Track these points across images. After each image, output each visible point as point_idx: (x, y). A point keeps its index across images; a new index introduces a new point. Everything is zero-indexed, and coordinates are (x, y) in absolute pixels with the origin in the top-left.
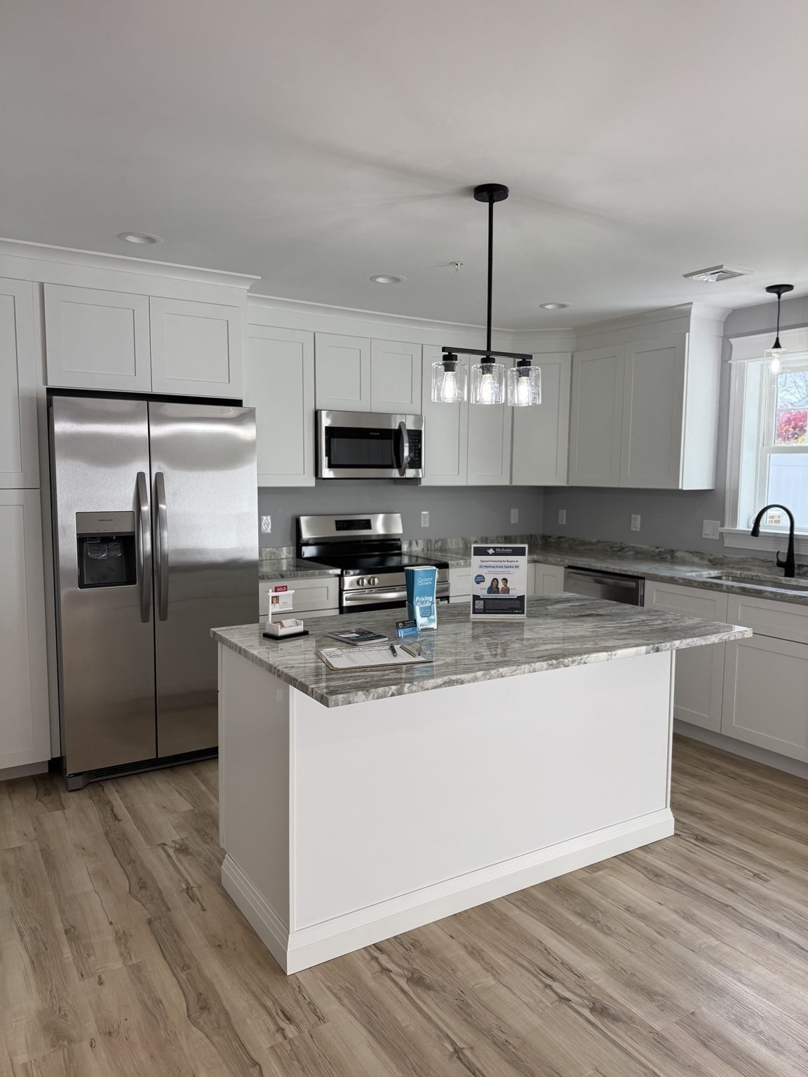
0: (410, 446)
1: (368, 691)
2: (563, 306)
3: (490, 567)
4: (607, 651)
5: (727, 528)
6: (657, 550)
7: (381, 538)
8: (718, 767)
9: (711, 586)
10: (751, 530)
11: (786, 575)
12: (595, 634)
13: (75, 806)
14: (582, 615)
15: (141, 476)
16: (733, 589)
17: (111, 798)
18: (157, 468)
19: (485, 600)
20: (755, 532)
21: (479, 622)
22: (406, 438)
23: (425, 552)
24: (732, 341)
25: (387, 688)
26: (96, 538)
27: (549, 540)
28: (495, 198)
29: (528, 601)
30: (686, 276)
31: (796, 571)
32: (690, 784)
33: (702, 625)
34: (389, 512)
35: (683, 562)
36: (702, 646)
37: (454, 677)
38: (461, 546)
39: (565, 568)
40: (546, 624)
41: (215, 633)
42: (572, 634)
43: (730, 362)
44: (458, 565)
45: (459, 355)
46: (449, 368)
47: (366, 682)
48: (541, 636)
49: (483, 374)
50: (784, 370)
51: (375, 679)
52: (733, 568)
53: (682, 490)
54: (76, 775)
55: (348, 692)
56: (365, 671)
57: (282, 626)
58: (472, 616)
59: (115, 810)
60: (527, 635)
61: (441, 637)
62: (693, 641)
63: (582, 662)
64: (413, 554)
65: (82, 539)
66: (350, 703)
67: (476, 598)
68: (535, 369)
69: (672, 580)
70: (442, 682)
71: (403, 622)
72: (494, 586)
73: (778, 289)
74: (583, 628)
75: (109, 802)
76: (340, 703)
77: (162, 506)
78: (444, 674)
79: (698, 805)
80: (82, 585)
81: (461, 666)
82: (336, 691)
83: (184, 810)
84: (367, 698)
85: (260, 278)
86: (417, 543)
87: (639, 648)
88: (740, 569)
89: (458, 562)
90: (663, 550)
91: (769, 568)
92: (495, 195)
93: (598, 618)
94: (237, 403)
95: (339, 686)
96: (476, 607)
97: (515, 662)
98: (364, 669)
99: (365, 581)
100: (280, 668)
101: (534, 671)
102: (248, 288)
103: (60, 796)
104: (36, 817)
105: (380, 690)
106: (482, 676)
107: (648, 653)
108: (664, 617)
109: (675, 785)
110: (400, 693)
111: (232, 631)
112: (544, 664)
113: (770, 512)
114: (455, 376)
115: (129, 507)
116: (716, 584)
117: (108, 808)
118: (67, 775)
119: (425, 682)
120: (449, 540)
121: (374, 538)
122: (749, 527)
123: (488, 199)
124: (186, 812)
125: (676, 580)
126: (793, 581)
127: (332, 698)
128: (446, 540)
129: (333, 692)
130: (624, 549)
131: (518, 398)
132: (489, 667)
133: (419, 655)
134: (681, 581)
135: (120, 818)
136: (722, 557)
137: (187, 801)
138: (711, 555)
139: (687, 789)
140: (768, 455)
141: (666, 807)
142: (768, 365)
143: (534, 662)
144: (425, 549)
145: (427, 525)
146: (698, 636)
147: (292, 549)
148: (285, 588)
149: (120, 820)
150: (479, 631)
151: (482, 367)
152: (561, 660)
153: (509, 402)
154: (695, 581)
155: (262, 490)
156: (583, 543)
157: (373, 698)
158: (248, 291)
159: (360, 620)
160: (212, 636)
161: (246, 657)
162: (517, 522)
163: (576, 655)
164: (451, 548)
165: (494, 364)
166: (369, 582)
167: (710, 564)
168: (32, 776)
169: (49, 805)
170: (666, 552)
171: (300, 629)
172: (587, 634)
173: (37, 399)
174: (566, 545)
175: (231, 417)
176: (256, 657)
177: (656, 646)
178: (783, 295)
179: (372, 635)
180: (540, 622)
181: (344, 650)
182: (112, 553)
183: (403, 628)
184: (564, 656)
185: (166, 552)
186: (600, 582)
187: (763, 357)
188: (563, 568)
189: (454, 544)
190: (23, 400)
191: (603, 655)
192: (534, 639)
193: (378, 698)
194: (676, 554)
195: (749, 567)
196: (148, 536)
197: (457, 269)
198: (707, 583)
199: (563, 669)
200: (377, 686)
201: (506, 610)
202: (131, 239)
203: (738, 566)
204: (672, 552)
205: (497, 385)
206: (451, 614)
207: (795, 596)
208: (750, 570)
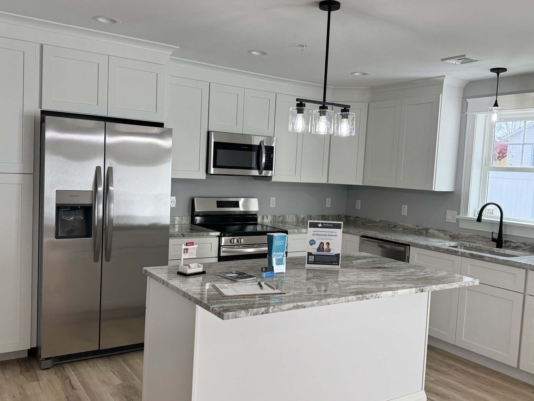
0: (266, 156)
1: (247, 310)
2: (365, 74)
3: (319, 235)
4: (392, 291)
5: (462, 216)
6: (417, 228)
7: (242, 213)
8: (453, 366)
9: (452, 252)
10: (477, 218)
11: (497, 247)
12: (384, 280)
13: (46, 379)
14: (375, 268)
15: (98, 169)
16: (465, 254)
17: (69, 375)
18: (109, 164)
19: (315, 255)
20: (479, 219)
21: (311, 269)
22: (264, 151)
23: (272, 223)
24: (469, 100)
25: (259, 309)
26: (67, 207)
27: (350, 218)
28: (332, 9)
29: (341, 257)
30: (443, 60)
31: (503, 245)
32: (436, 376)
33: (449, 276)
34: (247, 197)
35: (433, 236)
36: (449, 289)
37: (300, 304)
38: (294, 220)
39: (360, 237)
40: (353, 272)
41: (146, 271)
42: (370, 279)
43: (466, 113)
44: (294, 233)
45: (307, 104)
46: (300, 111)
47: (245, 305)
48: (351, 279)
49: (320, 115)
50: (500, 120)
51: (251, 303)
52: (464, 241)
53: (434, 191)
54: (47, 359)
55: (235, 311)
56: (244, 298)
57: (190, 268)
58: (307, 265)
59: (72, 382)
60: (341, 278)
61: (288, 278)
62: (444, 286)
63: (377, 296)
64: (264, 224)
65: (59, 208)
66: (236, 317)
67: (309, 254)
68: (352, 114)
69: (427, 247)
70: (292, 307)
71: (266, 268)
72: (321, 247)
73: (497, 70)
74: (376, 276)
75: (68, 377)
76: (231, 317)
77: (111, 188)
78: (293, 301)
79: (441, 389)
80: (57, 237)
81: (303, 297)
82: (228, 309)
83: (117, 383)
84: (247, 314)
85: (178, 47)
86: (267, 217)
87: (411, 289)
88: (469, 242)
89: (294, 230)
90: (421, 228)
91: (487, 242)
92: (332, 7)
93: (384, 270)
94: (160, 125)
95: (229, 307)
96: (310, 260)
97: (336, 295)
98: (244, 296)
99: (235, 240)
100: (190, 294)
101: (348, 301)
102: (171, 54)
103: (36, 373)
104: (20, 385)
105: (255, 310)
106: (317, 304)
107: (416, 292)
108: (425, 271)
109: (427, 376)
110: (267, 312)
111: (157, 270)
112: (354, 297)
113: (488, 207)
114: (304, 116)
115: (90, 188)
116: (454, 251)
117: (68, 381)
118: (41, 359)
119: (282, 306)
120: (287, 216)
121: (237, 213)
122: (475, 216)
123: (328, 9)
124: (118, 385)
125: (430, 247)
126: (502, 251)
127: (226, 314)
128: (285, 216)
129: (227, 310)
130: (396, 226)
131: (341, 131)
132: (320, 298)
133: (277, 289)
134: (433, 248)
135: (75, 388)
136: (458, 234)
137: (119, 378)
138: (451, 232)
139: (434, 379)
140: (488, 171)
141: (422, 390)
142: (490, 116)
143: (348, 296)
144: (272, 221)
145: (274, 206)
146: (446, 283)
147: (189, 218)
148: (192, 244)
149: (76, 389)
150: (310, 275)
151: (320, 112)
152: (365, 295)
153: (335, 133)
154: (441, 248)
155: (173, 180)
156: (371, 221)
157: (251, 315)
158: (171, 55)
159: (237, 265)
160: (144, 272)
161: (167, 286)
162: (330, 206)
163: (373, 292)
164: (288, 221)
165: (327, 110)
166: (238, 241)
167: (450, 238)
168: (17, 359)
169: (29, 378)
170: (423, 229)
171: (201, 270)
172: (378, 279)
173: (35, 116)
174: (360, 223)
175: (155, 133)
176: (175, 287)
177: (421, 288)
178: (501, 74)
179: (246, 275)
180: (349, 270)
181: (230, 284)
182: (77, 217)
183: (265, 271)
184: (366, 293)
185: (112, 217)
186: (381, 247)
187: (487, 111)
188: (359, 236)
189: (290, 218)
190: (25, 117)
191: (390, 293)
192: (347, 281)
193: (254, 315)
194: (429, 231)
195: (474, 241)
196: (101, 206)
197: (303, 49)
198: (449, 250)
199: (365, 301)
200: (253, 308)
201: (328, 262)
202: (101, 20)
203: (467, 240)
204: (427, 230)
205: (329, 123)
206: (293, 263)
207: (503, 260)
208: (475, 243)
